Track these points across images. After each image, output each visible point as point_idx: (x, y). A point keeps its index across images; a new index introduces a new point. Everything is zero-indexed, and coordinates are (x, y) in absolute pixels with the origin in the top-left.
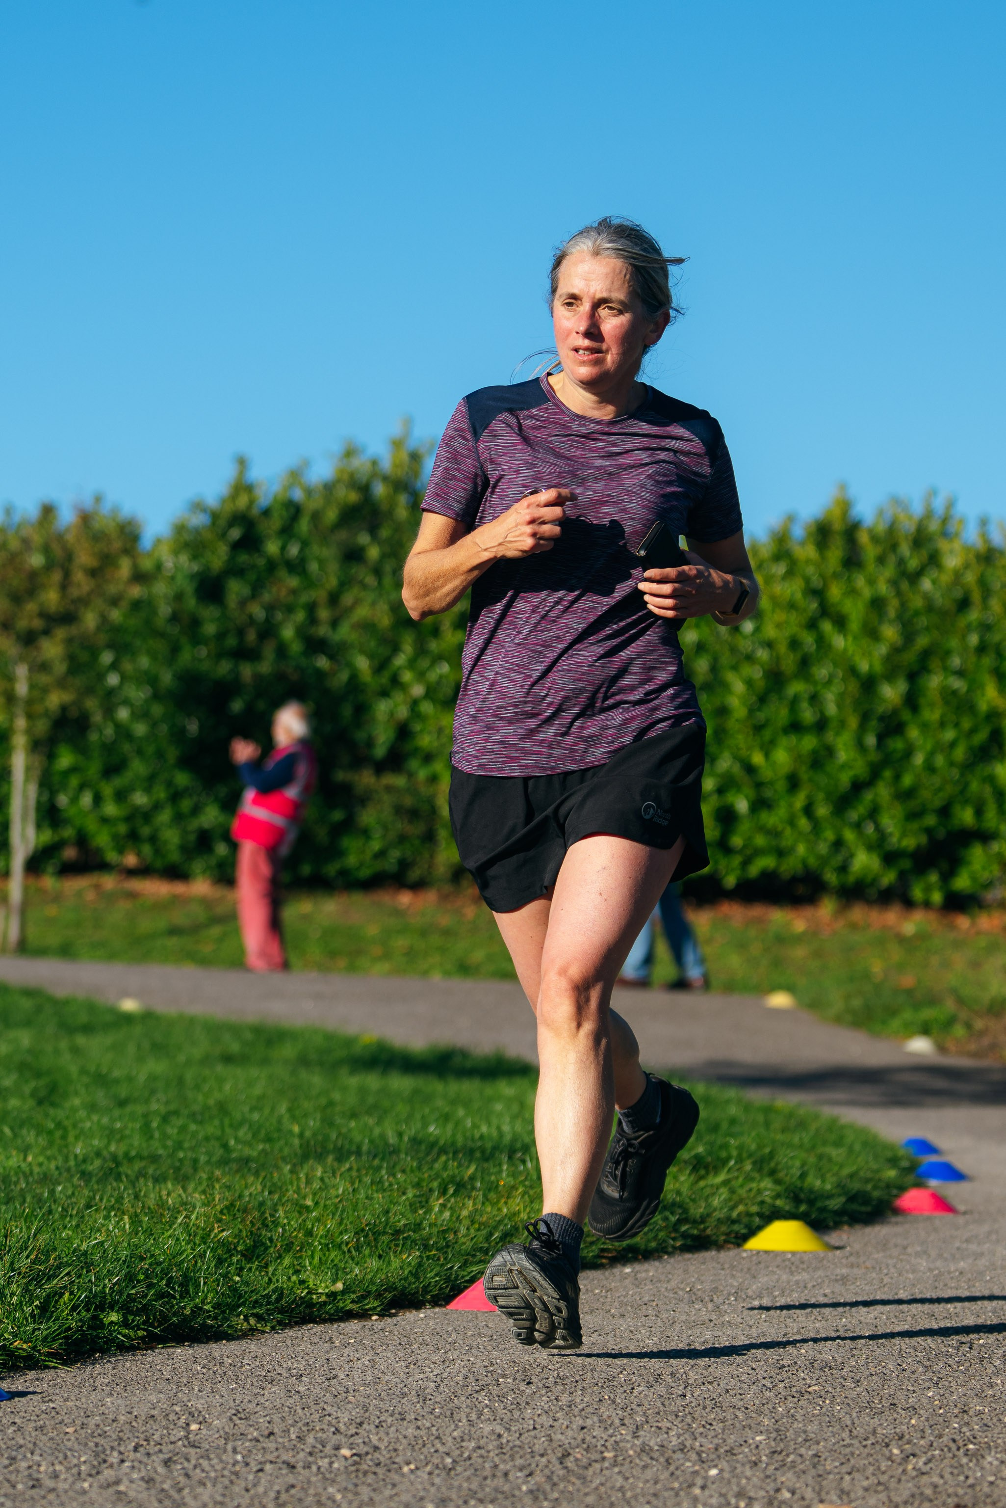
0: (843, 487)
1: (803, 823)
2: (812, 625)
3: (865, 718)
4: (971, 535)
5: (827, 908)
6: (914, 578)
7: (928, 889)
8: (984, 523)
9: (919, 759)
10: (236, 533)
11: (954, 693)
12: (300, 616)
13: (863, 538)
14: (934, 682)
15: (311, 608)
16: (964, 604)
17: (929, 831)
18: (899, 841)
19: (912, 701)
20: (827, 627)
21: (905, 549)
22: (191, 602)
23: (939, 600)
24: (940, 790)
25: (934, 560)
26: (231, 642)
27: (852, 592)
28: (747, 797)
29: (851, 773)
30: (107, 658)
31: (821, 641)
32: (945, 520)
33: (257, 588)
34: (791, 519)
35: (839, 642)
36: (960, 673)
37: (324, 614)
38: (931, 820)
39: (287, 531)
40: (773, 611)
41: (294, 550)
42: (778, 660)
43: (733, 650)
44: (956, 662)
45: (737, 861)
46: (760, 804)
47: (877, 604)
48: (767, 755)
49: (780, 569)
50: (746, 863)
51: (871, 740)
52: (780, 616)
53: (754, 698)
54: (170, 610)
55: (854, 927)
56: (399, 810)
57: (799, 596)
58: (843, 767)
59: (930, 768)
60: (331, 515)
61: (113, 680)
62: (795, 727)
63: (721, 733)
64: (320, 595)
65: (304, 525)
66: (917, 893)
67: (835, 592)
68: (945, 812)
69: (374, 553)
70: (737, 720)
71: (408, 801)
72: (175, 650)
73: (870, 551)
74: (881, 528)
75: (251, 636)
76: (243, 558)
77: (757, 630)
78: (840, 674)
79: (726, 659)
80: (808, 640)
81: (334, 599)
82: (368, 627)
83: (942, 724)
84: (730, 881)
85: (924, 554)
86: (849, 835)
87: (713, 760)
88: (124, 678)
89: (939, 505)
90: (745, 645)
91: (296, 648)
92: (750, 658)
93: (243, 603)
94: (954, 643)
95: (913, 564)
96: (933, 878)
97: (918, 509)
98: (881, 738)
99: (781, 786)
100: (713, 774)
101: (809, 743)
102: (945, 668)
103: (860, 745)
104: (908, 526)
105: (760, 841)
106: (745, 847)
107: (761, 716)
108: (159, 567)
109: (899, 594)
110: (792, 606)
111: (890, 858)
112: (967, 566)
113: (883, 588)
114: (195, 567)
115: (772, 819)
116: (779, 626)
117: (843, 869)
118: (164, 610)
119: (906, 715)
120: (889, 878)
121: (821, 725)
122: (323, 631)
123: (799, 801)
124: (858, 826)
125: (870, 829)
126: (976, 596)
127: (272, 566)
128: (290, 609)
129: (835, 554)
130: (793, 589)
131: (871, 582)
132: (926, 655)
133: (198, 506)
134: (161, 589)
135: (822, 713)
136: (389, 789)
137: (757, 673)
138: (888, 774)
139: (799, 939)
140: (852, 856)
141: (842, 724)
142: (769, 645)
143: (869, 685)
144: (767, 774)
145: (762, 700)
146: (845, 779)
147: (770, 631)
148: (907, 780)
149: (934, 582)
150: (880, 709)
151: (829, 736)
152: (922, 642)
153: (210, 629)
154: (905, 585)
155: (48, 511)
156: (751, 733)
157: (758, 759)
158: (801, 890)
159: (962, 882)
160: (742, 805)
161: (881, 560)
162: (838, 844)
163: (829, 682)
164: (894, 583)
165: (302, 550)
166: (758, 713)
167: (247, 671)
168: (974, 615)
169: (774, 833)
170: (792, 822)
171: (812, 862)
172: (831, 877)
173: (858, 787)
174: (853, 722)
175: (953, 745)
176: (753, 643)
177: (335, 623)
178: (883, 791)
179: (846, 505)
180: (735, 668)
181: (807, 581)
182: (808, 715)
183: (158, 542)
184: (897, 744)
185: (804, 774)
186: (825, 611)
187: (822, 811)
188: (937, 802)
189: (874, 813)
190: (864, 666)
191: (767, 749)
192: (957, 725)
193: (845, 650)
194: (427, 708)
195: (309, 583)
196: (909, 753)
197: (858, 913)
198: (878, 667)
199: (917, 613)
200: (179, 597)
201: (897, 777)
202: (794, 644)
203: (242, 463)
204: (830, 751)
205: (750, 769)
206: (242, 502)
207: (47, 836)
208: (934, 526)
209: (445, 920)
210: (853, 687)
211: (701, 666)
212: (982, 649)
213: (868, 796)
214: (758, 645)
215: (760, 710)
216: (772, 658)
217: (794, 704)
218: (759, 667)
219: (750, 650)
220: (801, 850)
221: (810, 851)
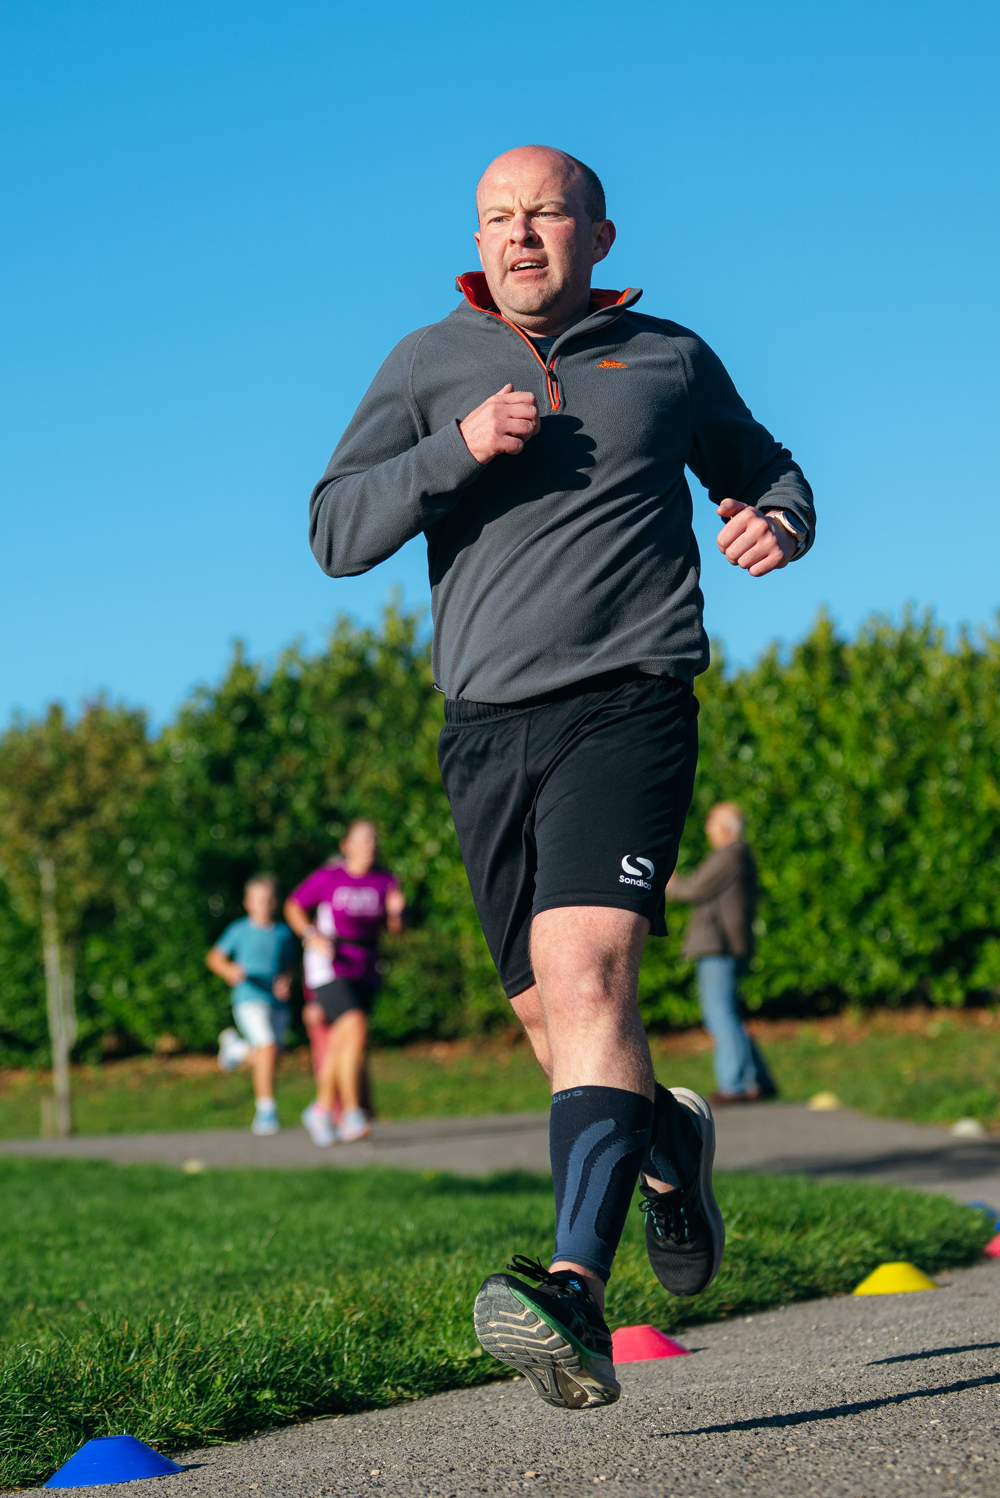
0: (824, 608)
1: (820, 938)
2: (809, 744)
3: (870, 830)
4: (953, 643)
5: (851, 1018)
6: (902, 688)
7: (947, 990)
8: (964, 630)
9: (926, 864)
10: (240, 714)
11: (954, 797)
12: (310, 788)
13: (849, 657)
14: (932, 788)
15: (320, 779)
16: (953, 709)
17: (943, 933)
18: (917, 943)
19: (913, 808)
20: (823, 745)
21: (890, 662)
22: (203, 785)
23: (929, 707)
24: (949, 892)
25: (919, 670)
26: (245, 819)
27: (844, 709)
29: (862, 885)
30: (126, 847)
31: (820, 762)
32: (926, 631)
33: (266, 764)
34: (777, 645)
35: (837, 759)
36: (958, 776)
37: (333, 783)
38: (943, 922)
39: (290, 707)
40: (770, 735)
41: (298, 725)
42: (778, 782)
43: (735, 776)
44: (952, 765)
46: (777, 924)
47: (869, 718)
48: (779, 875)
49: (771, 694)
50: (768, 983)
51: (877, 850)
52: (777, 739)
53: (761, 821)
54: (185, 795)
55: (880, 1033)
56: (426, 966)
57: (793, 717)
58: (855, 879)
59: (937, 871)
60: (331, 687)
61: (135, 868)
62: (802, 845)
64: (326, 765)
65: (305, 700)
66: (938, 993)
67: (827, 711)
68: (956, 912)
69: (375, 719)
71: (434, 956)
72: (191, 833)
73: (856, 668)
74: (866, 645)
75: (265, 812)
76: (250, 737)
77: (756, 755)
78: (841, 788)
80: (806, 760)
81: (341, 767)
82: (377, 791)
83: (945, 827)
85: (911, 664)
86: (866, 945)
88: (146, 866)
89: (919, 616)
90: (744, 771)
91: (309, 819)
92: (751, 783)
93: (253, 782)
94: (947, 748)
95: (900, 673)
96: (952, 977)
97: (898, 623)
98: (887, 847)
99: (794, 904)
101: (817, 859)
102: (943, 774)
103: (867, 856)
104: (891, 640)
105: (780, 959)
106: (767, 966)
107: (770, 837)
108: (167, 755)
109: (889, 706)
110: (786, 729)
111: (908, 963)
112: (952, 672)
113: (873, 702)
114: (206, 751)
115: (791, 936)
116: (777, 749)
117: (863, 978)
118: (177, 795)
119: (908, 823)
120: (908, 982)
121: (827, 841)
122: (333, 800)
123: (814, 916)
124: (873, 935)
125: (885, 938)
126: (965, 701)
127: (278, 742)
128: (299, 782)
129: (823, 674)
130: (786, 713)
131: (861, 696)
132: (921, 764)
133: (200, 691)
134: (173, 776)
135: (828, 830)
136: (415, 947)
137: (760, 797)
138: (898, 880)
139: (827, 1051)
140: (871, 964)
141: (847, 839)
142: (769, 768)
143: (869, 797)
144: (780, 893)
145: (768, 822)
146: (856, 892)
147: (768, 755)
148: (917, 886)
149: (923, 691)
150: (884, 820)
151: (838, 851)
152: (917, 750)
153: (224, 808)
154: (895, 699)
155: (56, 712)
157: (770, 879)
158: (826, 1003)
159: (980, 979)
161: (868, 676)
162: (856, 954)
163: (831, 799)
164: (884, 696)
165: (307, 725)
167: (264, 846)
168: (964, 719)
169: (792, 951)
170: (808, 937)
171: (833, 974)
172: (852, 987)
173: (869, 898)
174: (858, 835)
175: (957, 847)
176: (754, 768)
177: (345, 791)
178: (894, 900)
179: (829, 627)
181: (799, 703)
182: (813, 832)
183: (165, 731)
184: (902, 853)
185: (816, 889)
186: (820, 730)
187: (838, 924)
188: (948, 903)
189: (887, 921)
190: (863, 779)
192: (960, 827)
193: (843, 767)
194: (443, 864)
195: (315, 754)
196: (914, 860)
197: (882, 1019)
198: (877, 779)
199: (909, 723)
200: (191, 782)
201: (907, 883)
202: (793, 765)
203: (239, 645)
204: (837, 866)
206: (242, 684)
207: (86, 1027)
208: (915, 638)
209: (481, 1067)
210: (855, 802)
212: (976, 751)
213: (880, 907)
214: (758, 769)
215: (767, 831)
216: (773, 780)
217: (798, 824)
218: (761, 790)
219: (750, 775)
220: (821, 964)
221: (830, 964)
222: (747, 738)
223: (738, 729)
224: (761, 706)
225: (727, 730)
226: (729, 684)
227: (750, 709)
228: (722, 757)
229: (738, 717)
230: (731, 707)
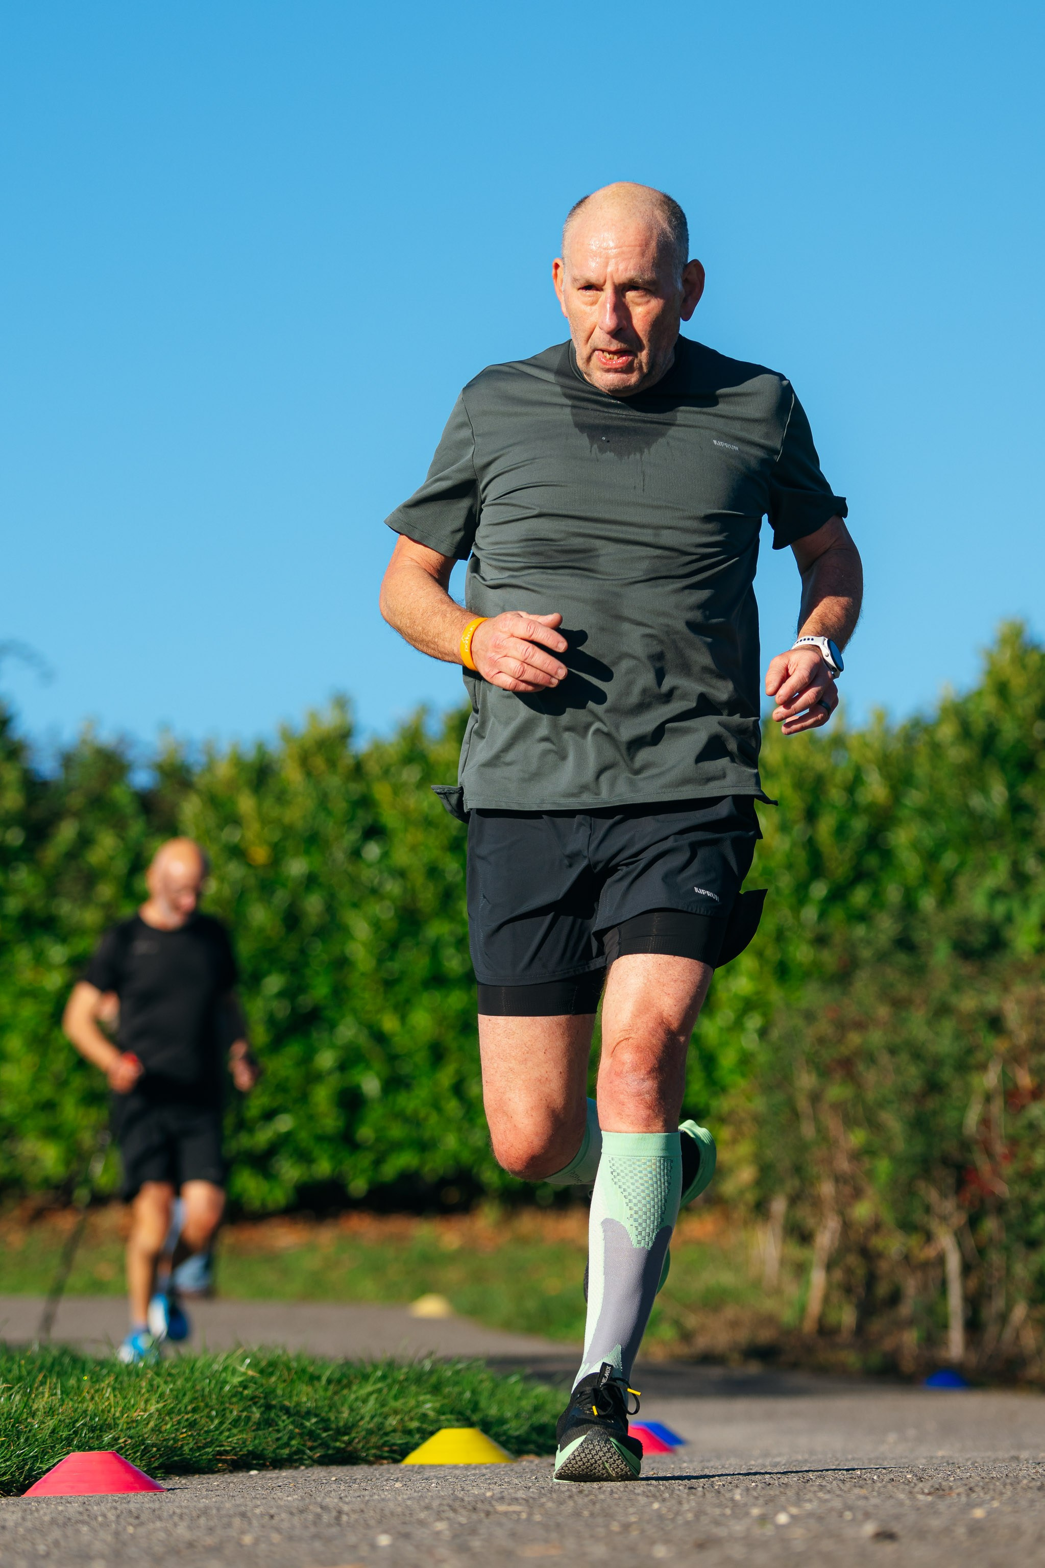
1: (452, 1106)
5: (486, 1218)
28: (378, 1075)
34: (424, 710)
40: (406, 830)
42: (411, 893)
43: (354, 881)
45: (365, 1160)
46: (394, 1083)
48: (403, 1018)
49: (411, 774)
50: (378, 1162)
52: (415, 836)
53: (385, 945)
55: (523, 1241)
62: (437, 980)
63: (340, 992)
70: (363, 974)
77: (385, 855)
79: (344, 894)
80: (451, 866)
84: (358, 1185)
87: (332, 1026)
90: (368, 875)
92: (375, 892)
99: (421, 1058)
100: (332, 1046)
105: (397, 1131)
106: (378, 1140)
107: (395, 966)
110: (428, 823)
115: (413, 1101)
116: (414, 848)
123: (446, 1077)
137: (384, 911)
139: (452, 1258)
142: (401, 874)
144: (401, 1042)
145: (393, 945)
147: (401, 856)
156: (382, 990)
157: (389, 1023)
158: (453, 1195)
160: (371, 1085)
166: (389, 964)
169: (414, 1121)
170: (436, 1105)
171: (466, 1157)
176: (381, 872)
180: (356, 905)
182: (452, 964)
191: (403, 1009)
197: (526, 1222)
202: (433, 872)
205: (380, 1037)
211: (313, 904)
214: (386, 875)
215: (391, 959)
216: (405, 890)
217: (435, 950)
218: (387, 903)
219: (376, 881)
220: (451, 1141)
221: (463, 1142)
222: (375, 832)
223: (364, 818)
224: (397, 790)
225: (349, 821)
226: (356, 757)
227: (382, 792)
228: (339, 854)
229: (365, 802)
230: (356, 788)
